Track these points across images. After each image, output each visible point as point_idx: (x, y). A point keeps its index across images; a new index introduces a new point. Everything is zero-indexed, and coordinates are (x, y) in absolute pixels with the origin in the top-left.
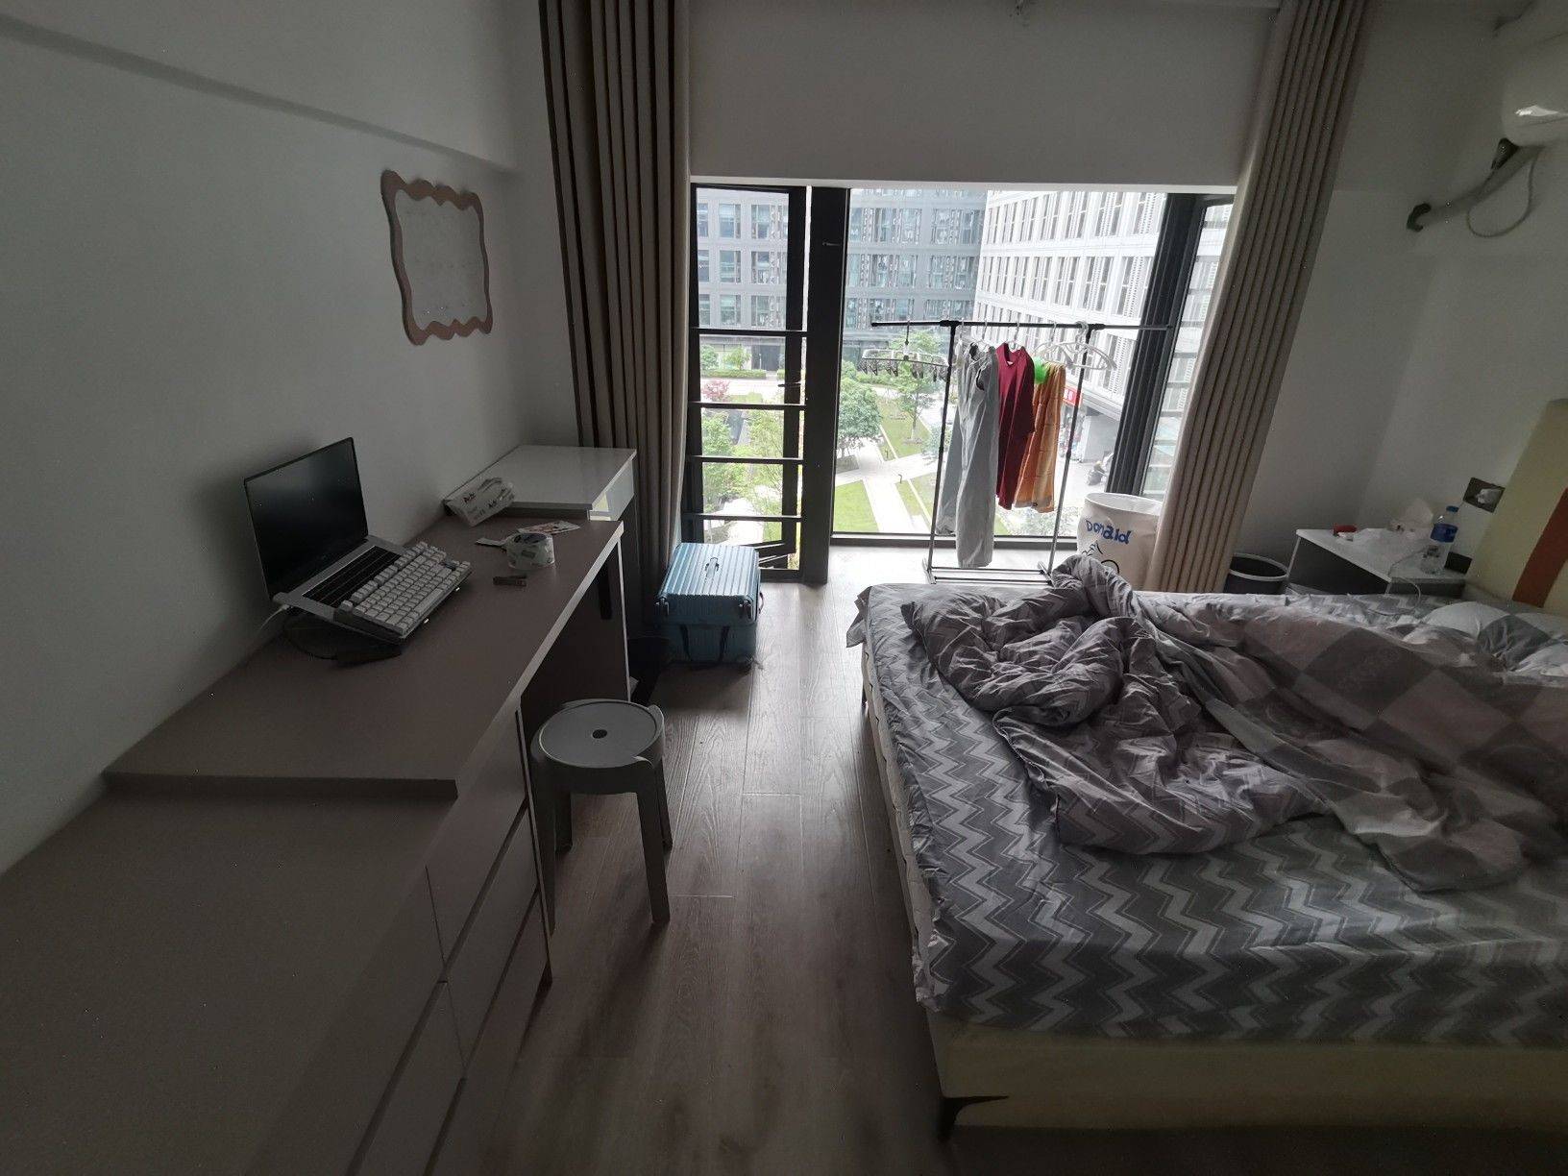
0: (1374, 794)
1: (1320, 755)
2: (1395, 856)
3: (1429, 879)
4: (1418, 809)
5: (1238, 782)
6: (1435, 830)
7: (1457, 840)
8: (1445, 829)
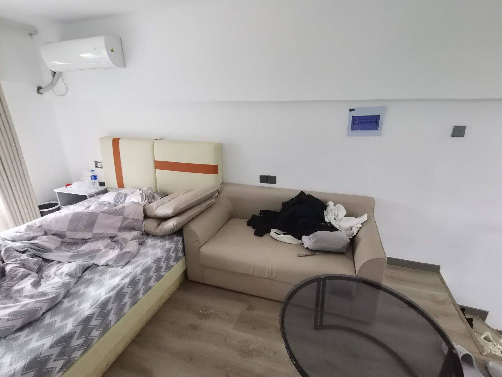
0: (101, 252)
1: (83, 251)
2: (113, 263)
3: (122, 263)
4: (113, 248)
5: (62, 273)
6: (119, 251)
7: (125, 250)
8: (121, 250)
